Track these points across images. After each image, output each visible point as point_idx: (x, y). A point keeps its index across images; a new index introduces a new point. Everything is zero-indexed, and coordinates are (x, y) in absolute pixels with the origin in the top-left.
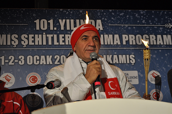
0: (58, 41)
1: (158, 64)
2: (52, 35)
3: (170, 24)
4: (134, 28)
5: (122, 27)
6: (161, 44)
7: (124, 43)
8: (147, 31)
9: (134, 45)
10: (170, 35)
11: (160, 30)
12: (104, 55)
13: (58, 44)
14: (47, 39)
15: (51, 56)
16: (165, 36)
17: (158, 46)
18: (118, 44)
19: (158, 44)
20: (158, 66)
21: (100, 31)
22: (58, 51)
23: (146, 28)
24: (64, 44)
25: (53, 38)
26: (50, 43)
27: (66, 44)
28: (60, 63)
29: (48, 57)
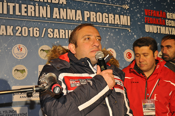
0: (20, 11)
1: (114, 43)
2: (14, 4)
3: (127, 5)
4: (96, 5)
5: (85, 4)
6: (118, 24)
7: (86, 20)
8: (107, 10)
9: (95, 22)
10: (126, 15)
11: (118, 10)
12: (66, 29)
13: (20, 14)
14: (8, 7)
15: (12, 27)
16: (121, 16)
17: (116, 25)
18: (80, 20)
19: (115, 23)
20: (114, 45)
21: (63, 5)
22: (19, 22)
23: (106, 7)
24: (26, 14)
25: (14, 7)
26: (11, 12)
27: (28, 15)
28: (22, 35)
29: (8, 27)
